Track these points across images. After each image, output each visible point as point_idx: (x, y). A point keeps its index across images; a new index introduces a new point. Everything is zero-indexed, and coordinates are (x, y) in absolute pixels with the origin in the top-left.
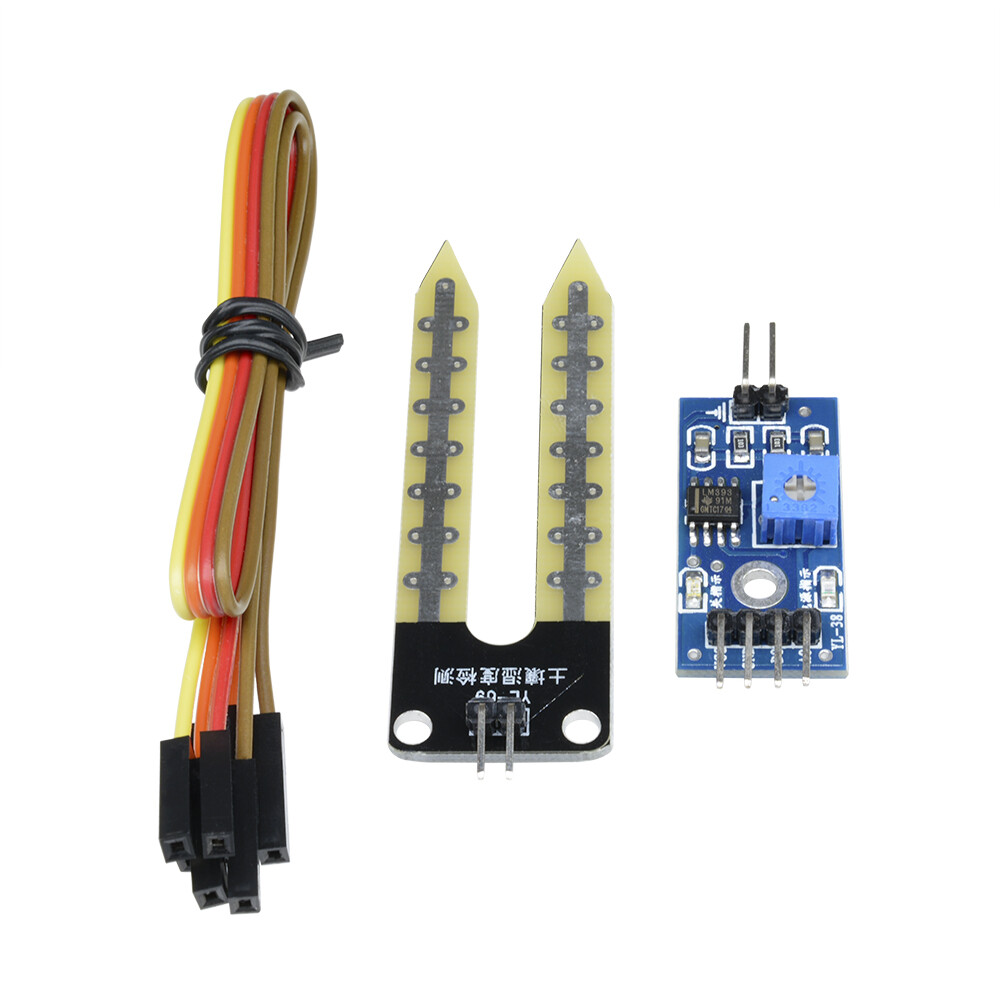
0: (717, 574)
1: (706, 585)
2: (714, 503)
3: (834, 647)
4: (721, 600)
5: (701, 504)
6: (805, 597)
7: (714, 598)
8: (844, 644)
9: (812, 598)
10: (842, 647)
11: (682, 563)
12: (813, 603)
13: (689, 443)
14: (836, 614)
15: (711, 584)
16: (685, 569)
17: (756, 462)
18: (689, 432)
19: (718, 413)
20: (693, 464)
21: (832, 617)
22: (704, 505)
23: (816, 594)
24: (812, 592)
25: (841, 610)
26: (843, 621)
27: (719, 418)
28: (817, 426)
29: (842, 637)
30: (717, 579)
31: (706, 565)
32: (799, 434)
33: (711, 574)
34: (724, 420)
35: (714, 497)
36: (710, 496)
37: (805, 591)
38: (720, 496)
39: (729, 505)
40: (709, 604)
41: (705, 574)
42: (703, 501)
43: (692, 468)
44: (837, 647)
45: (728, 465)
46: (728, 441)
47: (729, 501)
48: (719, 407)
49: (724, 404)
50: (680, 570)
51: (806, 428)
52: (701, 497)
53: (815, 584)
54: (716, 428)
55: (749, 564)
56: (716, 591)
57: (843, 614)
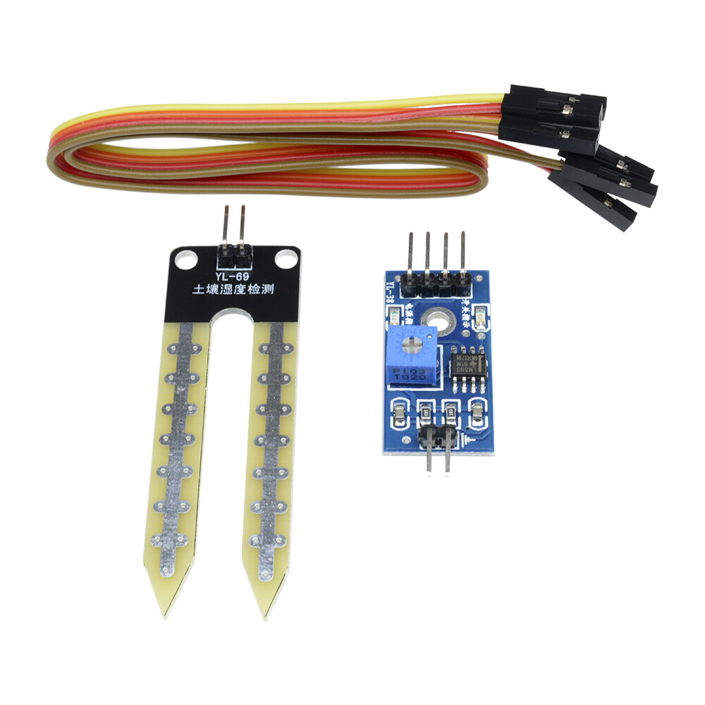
0: (466, 329)
1: (473, 321)
2: (469, 362)
3: (393, 283)
4: (463, 312)
5: (477, 362)
6: (410, 314)
7: (468, 313)
8: (386, 285)
9: (405, 313)
10: (387, 284)
11: (488, 335)
12: (405, 310)
13: (486, 418)
14: (390, 303)
15: (470, 321)
16: (486, 331)
17: (440, 404)
18: (487, 426)
19: (467, 440)
20: (483, 403)
21: (393, 301)
22: (475, 361)
23: (403, 315)
24: (405, 317)
25: (388, 306)
26: (386, 299)
27: (466, 436)
28: (399, 430)
29: (387, 289)
30: (466, 325)
31: (473, 334)
32: (411, 424)
33: (470, 328)
34: (462, 434)
35: (469, 366)
36: (471, 367)
37: (409, 317)
38: (464, 367)
39: (459, 361)
40: (470, 309)
41: (473, 328)
42: (476, 364)
43: (484, 399)
44: (390, 284)
45: (459, 401)
46: (460, 418)
47: (459, 364)
48: (466, 444)
49: (463, 446)
50: (490, 331)
51: (406, 428)
52: (477, 366)
53: (403, 322)
54: (468, 428)
55: (445, 335)
56: (466, 317)
57: (386, 303)
